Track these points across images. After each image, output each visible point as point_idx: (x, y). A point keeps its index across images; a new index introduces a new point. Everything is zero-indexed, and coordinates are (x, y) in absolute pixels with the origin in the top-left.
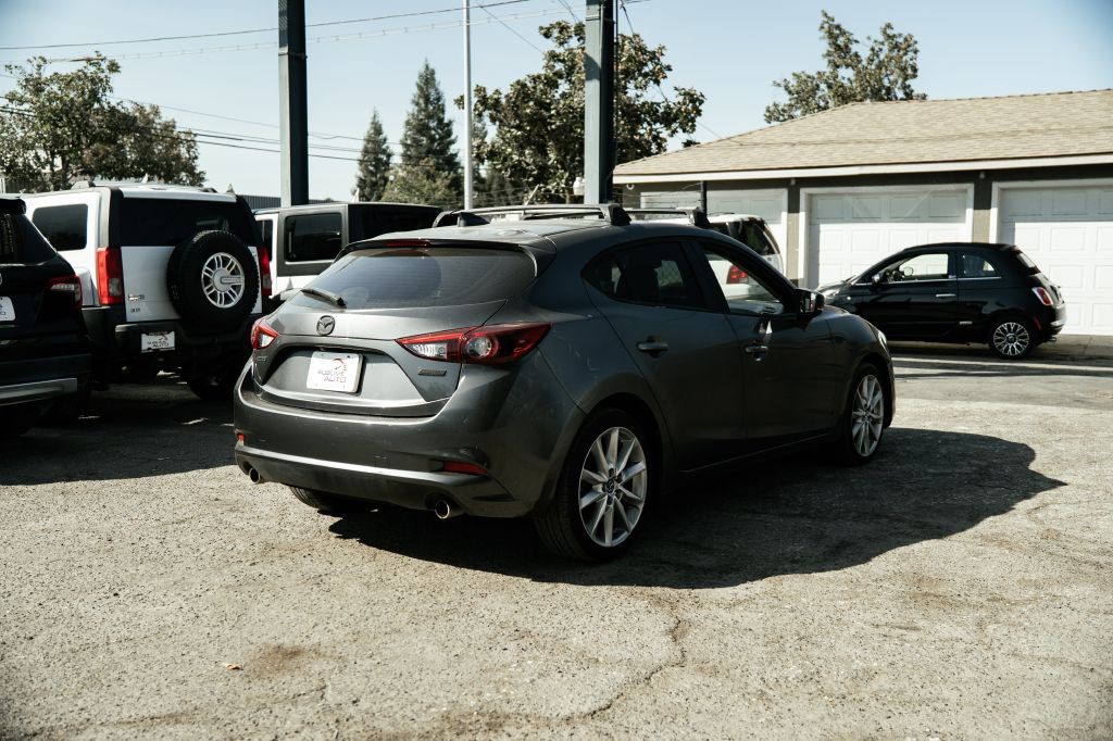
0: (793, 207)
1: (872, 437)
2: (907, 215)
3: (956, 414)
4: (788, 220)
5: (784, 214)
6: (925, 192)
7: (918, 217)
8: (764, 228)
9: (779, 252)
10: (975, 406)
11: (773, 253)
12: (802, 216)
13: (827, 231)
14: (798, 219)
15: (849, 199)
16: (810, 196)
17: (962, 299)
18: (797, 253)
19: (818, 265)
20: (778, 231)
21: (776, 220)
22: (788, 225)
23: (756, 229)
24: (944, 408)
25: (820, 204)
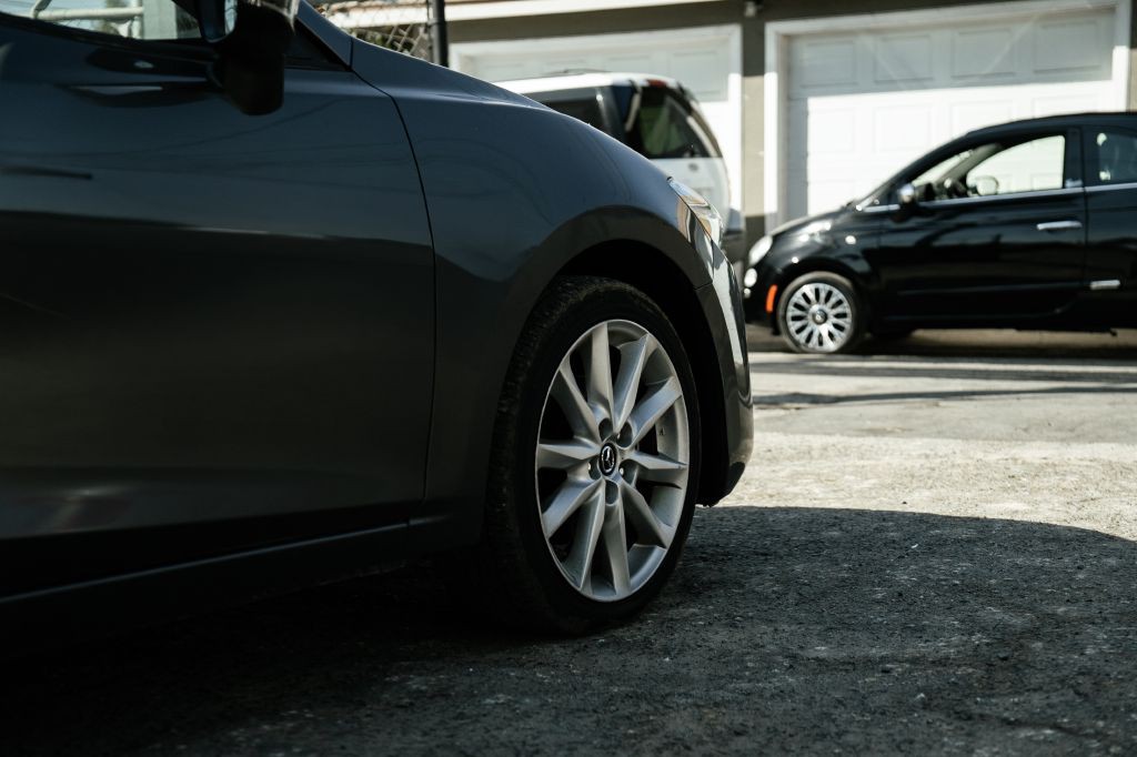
0: (753, 65)
1: (640, 534)
2: (988, 70)
3: (1016, 470)
4: (743, 91)
5: (735, 79)
6: (1025, 19)
7: (1012, 74)
8: (690, 110)
9: (720, 155)
10: (1078, 452)
11: (705, 154)
12: (771, 81)
13: (823, 112)
14: (761, 90)
15: (868, 42)
16: (789, 38)
17: (1097, 236)
18: (761, 159)
19: (805, 184)
20: (720, 115)
21: (719, 94)
22: (743, 102)
23: (673, 110)
24: (992, 458)
25: (807, 55)
